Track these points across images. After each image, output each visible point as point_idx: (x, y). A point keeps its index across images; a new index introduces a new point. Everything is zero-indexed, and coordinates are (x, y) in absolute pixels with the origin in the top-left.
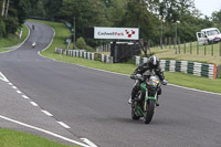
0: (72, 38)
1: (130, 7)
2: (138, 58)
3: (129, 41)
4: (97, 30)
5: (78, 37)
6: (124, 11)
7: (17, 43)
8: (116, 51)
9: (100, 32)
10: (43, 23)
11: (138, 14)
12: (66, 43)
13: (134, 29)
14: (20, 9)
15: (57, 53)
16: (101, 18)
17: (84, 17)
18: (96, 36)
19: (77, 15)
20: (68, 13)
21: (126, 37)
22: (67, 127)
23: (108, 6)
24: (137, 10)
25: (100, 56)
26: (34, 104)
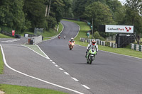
0: (91, 31)
1: (128, 12)
2: (133, 44)
3: (127, 34)
4: (107, 26)
5: (94, 31)
6: (125, 15)
7: (55, 35)
8: (119, 40)
9: (109, 28)
10: (73, 22)
11: (133, 17)
12: (87, 35)
13: (130, 27)
14: (57, 12)
15: (82, 41)
16: (110, 19)
17: (99, 18)
18: (107, 31)
19: (94, 17)
20: (88, 16)
21: (125, 31)
22: (88, 88)
23: (114, 11)
24: (132, 14)
25: (109, 43)
26: (67, 74)
